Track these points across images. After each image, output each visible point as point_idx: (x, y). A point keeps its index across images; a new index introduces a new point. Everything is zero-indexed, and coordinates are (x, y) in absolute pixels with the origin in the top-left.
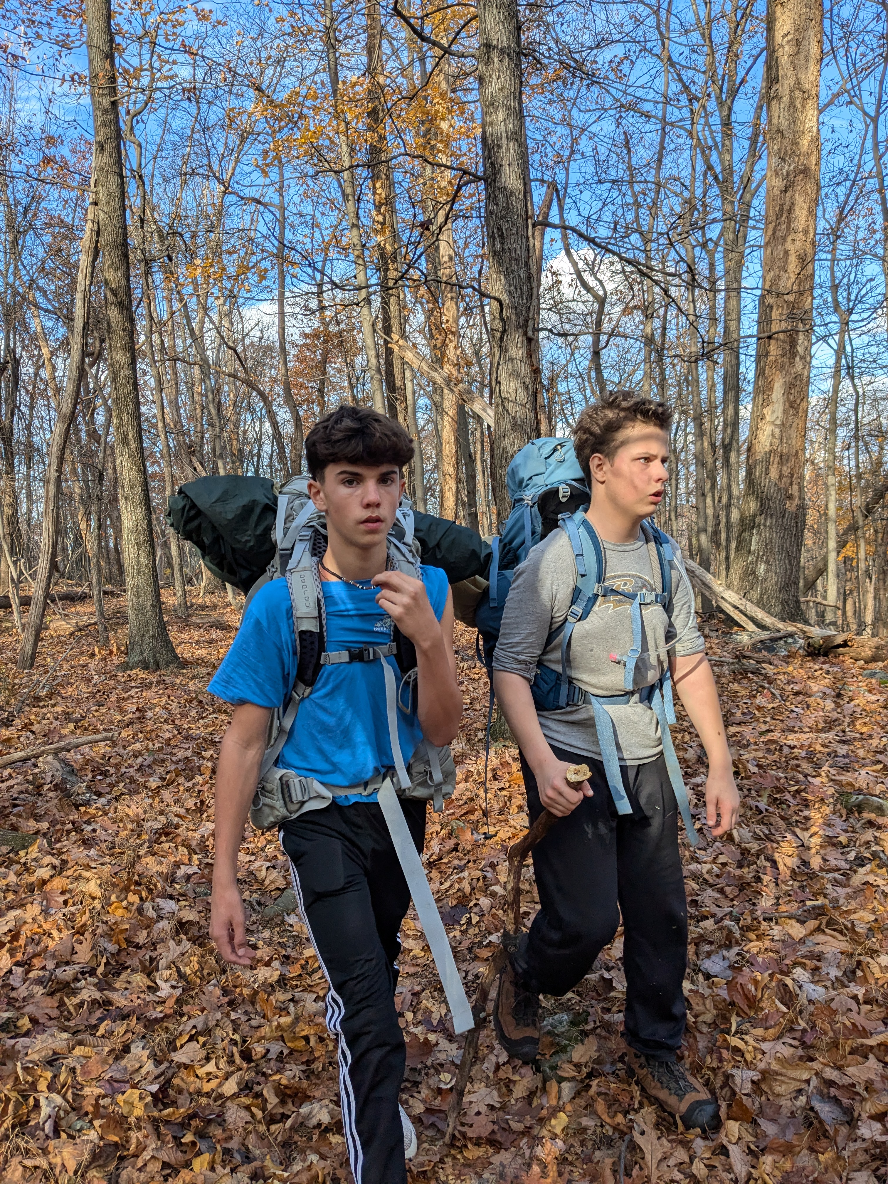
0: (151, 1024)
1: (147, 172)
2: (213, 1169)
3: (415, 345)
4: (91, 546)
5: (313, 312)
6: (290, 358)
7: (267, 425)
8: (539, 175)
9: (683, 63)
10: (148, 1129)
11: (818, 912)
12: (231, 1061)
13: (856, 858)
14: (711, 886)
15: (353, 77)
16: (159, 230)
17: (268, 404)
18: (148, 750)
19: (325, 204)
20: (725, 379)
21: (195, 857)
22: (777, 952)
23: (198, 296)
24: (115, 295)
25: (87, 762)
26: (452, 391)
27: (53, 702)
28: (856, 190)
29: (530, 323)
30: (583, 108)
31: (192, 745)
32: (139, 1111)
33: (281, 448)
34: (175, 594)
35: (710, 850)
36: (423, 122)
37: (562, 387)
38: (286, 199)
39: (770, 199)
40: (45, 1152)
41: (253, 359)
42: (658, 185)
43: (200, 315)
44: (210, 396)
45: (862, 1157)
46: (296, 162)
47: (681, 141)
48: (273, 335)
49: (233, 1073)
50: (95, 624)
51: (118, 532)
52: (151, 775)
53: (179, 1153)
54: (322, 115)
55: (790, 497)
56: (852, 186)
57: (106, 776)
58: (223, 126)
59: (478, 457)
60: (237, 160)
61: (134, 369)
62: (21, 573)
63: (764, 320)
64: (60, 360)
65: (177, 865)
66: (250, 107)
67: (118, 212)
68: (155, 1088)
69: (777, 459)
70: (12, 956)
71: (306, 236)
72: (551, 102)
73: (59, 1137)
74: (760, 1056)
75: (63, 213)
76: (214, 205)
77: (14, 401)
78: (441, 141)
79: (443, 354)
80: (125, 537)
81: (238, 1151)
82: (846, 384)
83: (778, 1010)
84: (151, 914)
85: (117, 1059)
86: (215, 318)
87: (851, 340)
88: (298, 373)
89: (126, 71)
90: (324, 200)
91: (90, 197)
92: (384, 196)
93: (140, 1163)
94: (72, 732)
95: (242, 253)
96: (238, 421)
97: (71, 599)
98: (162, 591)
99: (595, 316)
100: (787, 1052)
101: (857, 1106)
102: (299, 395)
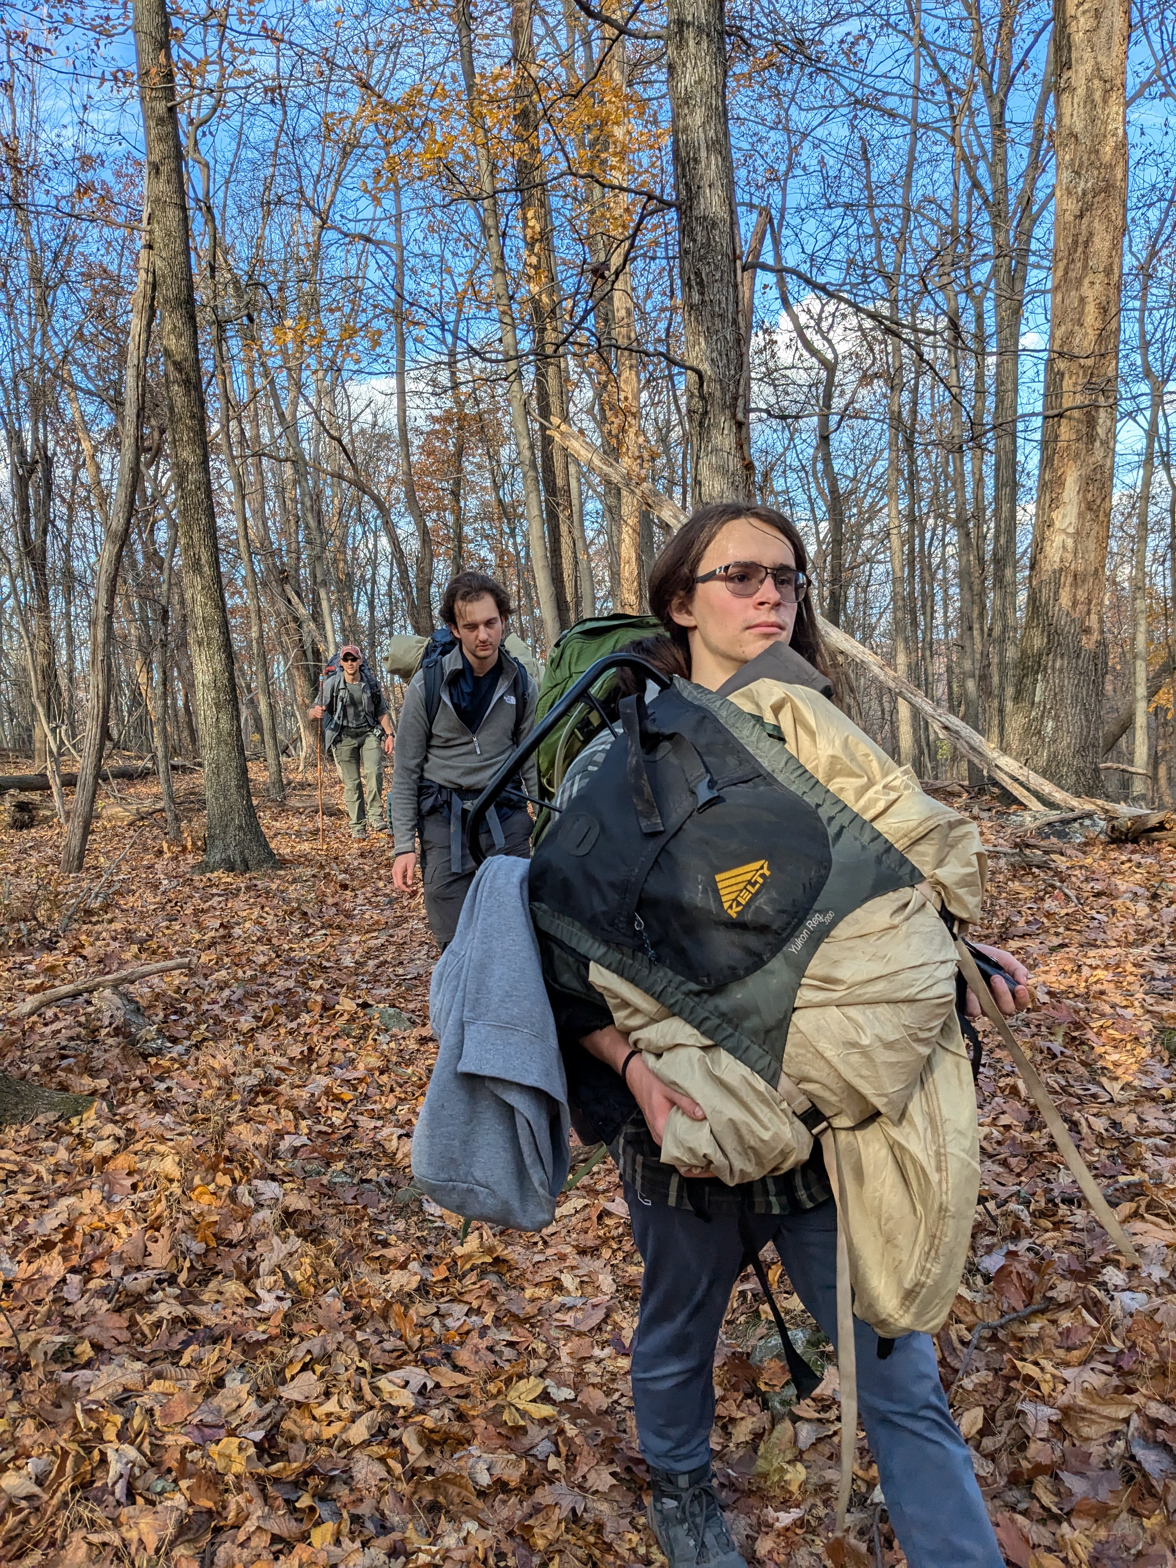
0: (251, 1349)
1: (217, 201)
2: (338, 1542)
3: (581, 431)
4: (154, 708)
5: (445, 389)
6: (413, 450)
7: (384, 542)
8: (747, 197)
9: (940, 42)
10: (252, 1489)
11: (1135, 1191)
12: (358, 1397)
14: (990, 1156)
15: (493, 67)
16: (236, 282)
17: (384, 511)
18: (237, 980)
19: (457, 240)
20: (997, 470)
21: (303, 1124)
22: (1081, 1245)
23: (289, 369)
24: (180, 371)
25: (157, 997)
26: (632, 492)
27: (109, 916)
28: (1173, 214)
29: (741, 402)
30: (804, 105)
31: (295, 972)
32: (238, 1467)
33: (404, 572)
34: (266, 768)
35: (988, 1108)
36: (589, 127)
37: (779, 484)
38: (405, 236)
39: (1060, 225)
40: (116, 1523)
41: (365, 452)
42: (907, 209)
43: (292, 395)
44: (308, 503)
46: (417, 185)
47: (938, 149)
48: (390, 419)
49: (361, 1414)
50: (162, 810)
51: (190, 686)
52: (241, 1013)
53: (294, 1523)
54: (453, 119)
55: (1087, 631)
56: (1168, 209)
57: (182, 1016)
58: (317, 137)
60: (338, 183)
61: (206, 470)
62: (62, 742)
63: (1053, 391)
64: (106, 457)
65: (280, 1135)
66: (353, 108)
67: (181, 258)
68: (258, 1435)
69: (1070, 580)
70: (65, 1259)
71: (433, 286)
72: (760, 98)
73: (134, 1503)
74: (1061, 1387)
75: (106, 260)
76: (307, 244)
77: (46, 513)
78: (615, 154)
79: (620, 443)
80: (199, 695)
81: (371, 1518)
82: (1160, 475)
83: (1084, 1323)
84: (247, 1200)
85: (207, 1396)
86: (313, 400)
87: (1165, 416)
88: (424, 472)
89: (187, 65)
90: (455, 235)
91: (140, 239)
92: (538, 229)
93: (241, 1536)
94: (136, 957)
95: (347, 310)
96: (345, 535)
97: (128, 776)
98: (249, 764)
99: (821, 389)
100: (1097, 1381)
102: (426, 499)
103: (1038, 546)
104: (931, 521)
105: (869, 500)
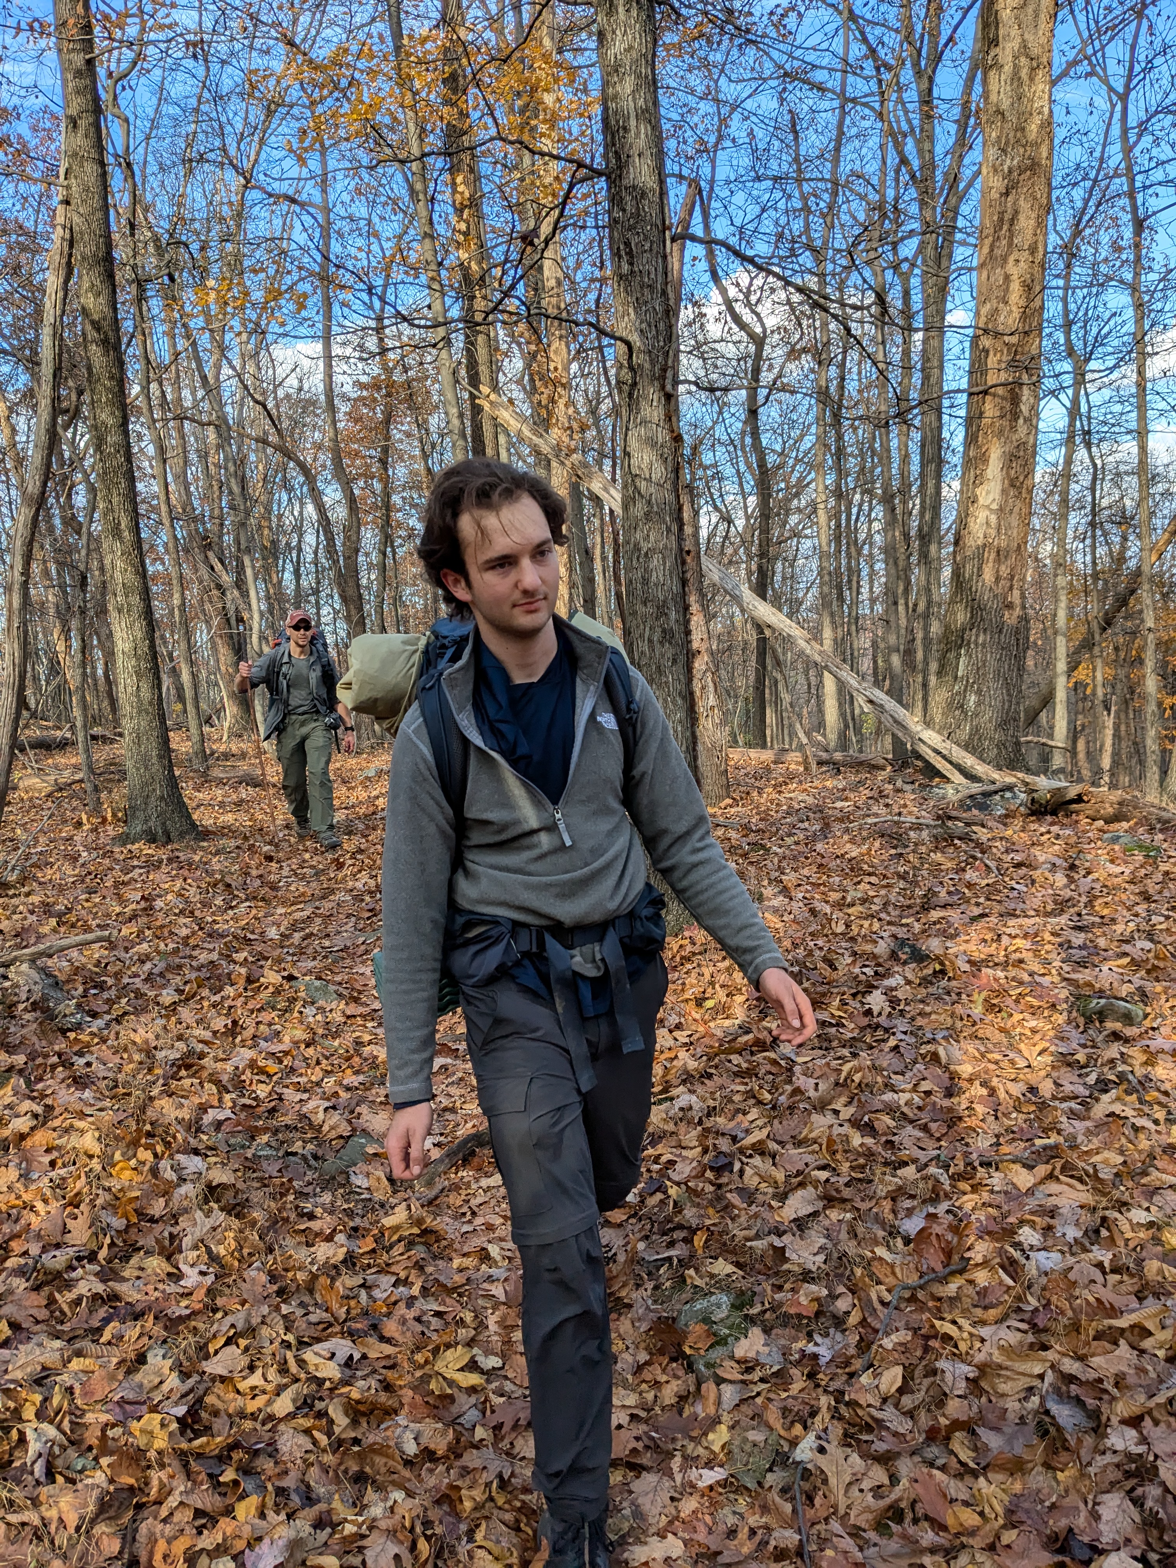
0: (173, 1324)
1: (137, 157)
2: (262, 1516)
3: (511, 401)
4: (73, 677)
5: (373, 355)
6: (340, 416)
7: (310, 509)
8: (676, 169)
9: (869, 16)
10: (175, 1465)
11: (1051, 1153)
12: (283, 1370)
13: (1098, 1081)
14: (911, 1122)
15: (422, 28)
16: (156, 239)
17: (310, 478)
18: (158, 953)
19: (385, 204)
20: (923, 446)
21: (227, 1097)
22: (999, 1207)
23: (212, 331)
24: (98, 330)
25: (77, 971)
26: (562, 463)
27: (26, 889)
28: (1097, 194)
29: (669, 374)
30: (734, 77)
31: (218, 945)
32: (161, 1442)
33: (330, 539)
34: (189, 738)
35: (909, 1074)
36: (519, 94)
37: (707, 458)
38: (332, 197)
39: (986, 203)
40: (36, 1503)
41: (290, 418)
42: (836, 183)
43: (215, 357)
44: (232, 469)
45: (1114, 1475)
46: (344, 146)
47: (866, 124)
48: (316, 384)
49: (286, 1386)
50: (81, 781)
51: (110, 655)
52: (163, 987)
53: (217, 1497)
54: (380, 80)
55: (1010, 606)
56: (1092, 188)
57: (103, 990)
58: (241, 94)
59: (598, 552)
60: (262, 142)
61: (126, 433)
63: (977, 369)
64: (22, 419)
65: (203, 1109)
66: (278, 66)
67: (99, 215)
68: (181, 1410)
69: (993, 556)
71: (360, 249)
72: (690, 69)
73: (54, 1482)
74: (978, 1345)
75: (22, 216)
76: (231, 203)
78: (545, 121)
79: (550, 414)
80: (119, 663)
81: (296, 1490)
82: (1082, 453)
83: (1001, 1283)
84: (169, 1175)
85: (129, 1372)
86: (237, 363)
87: (1087, 395)
88: (351, 439)
89: (106, 17)
90: (383, 199)
91: (57, 194)
92: (467, 195)
93: (164, 1512)
94: (54, 931)
95: (271, 271)
96: (270, 502)
97: (45, 746)
98: (171, 734)
99: (750, 362)
100: (1013, 1338)
101: (1105, 1408)
102: (353, 467)
103: (962, 522)
104: (857, 497)
105: (796, 474)
